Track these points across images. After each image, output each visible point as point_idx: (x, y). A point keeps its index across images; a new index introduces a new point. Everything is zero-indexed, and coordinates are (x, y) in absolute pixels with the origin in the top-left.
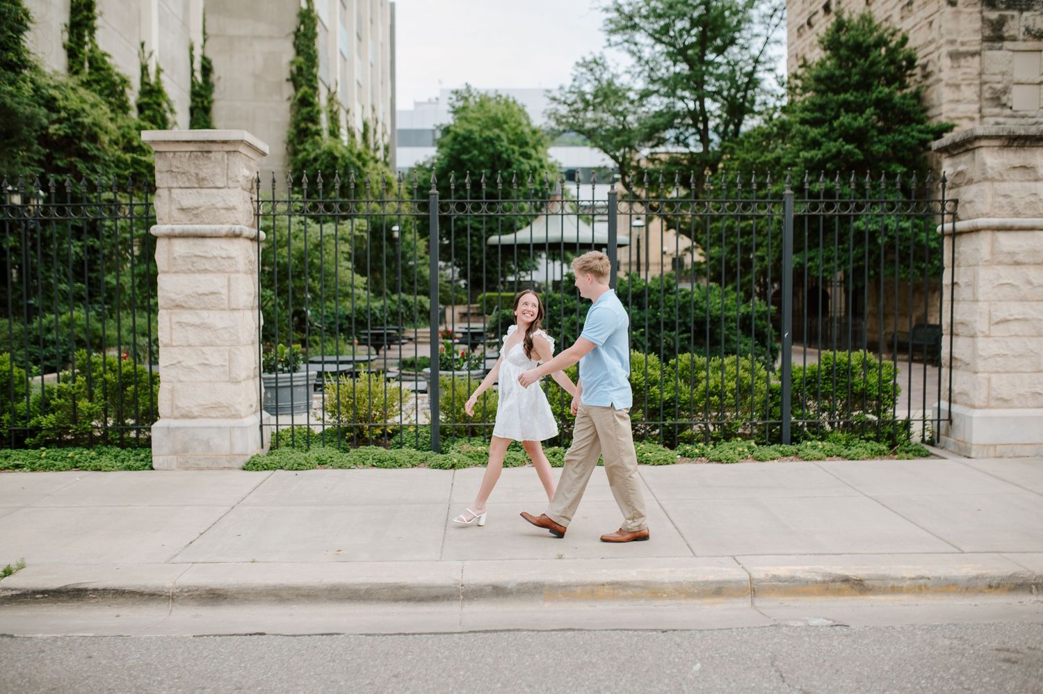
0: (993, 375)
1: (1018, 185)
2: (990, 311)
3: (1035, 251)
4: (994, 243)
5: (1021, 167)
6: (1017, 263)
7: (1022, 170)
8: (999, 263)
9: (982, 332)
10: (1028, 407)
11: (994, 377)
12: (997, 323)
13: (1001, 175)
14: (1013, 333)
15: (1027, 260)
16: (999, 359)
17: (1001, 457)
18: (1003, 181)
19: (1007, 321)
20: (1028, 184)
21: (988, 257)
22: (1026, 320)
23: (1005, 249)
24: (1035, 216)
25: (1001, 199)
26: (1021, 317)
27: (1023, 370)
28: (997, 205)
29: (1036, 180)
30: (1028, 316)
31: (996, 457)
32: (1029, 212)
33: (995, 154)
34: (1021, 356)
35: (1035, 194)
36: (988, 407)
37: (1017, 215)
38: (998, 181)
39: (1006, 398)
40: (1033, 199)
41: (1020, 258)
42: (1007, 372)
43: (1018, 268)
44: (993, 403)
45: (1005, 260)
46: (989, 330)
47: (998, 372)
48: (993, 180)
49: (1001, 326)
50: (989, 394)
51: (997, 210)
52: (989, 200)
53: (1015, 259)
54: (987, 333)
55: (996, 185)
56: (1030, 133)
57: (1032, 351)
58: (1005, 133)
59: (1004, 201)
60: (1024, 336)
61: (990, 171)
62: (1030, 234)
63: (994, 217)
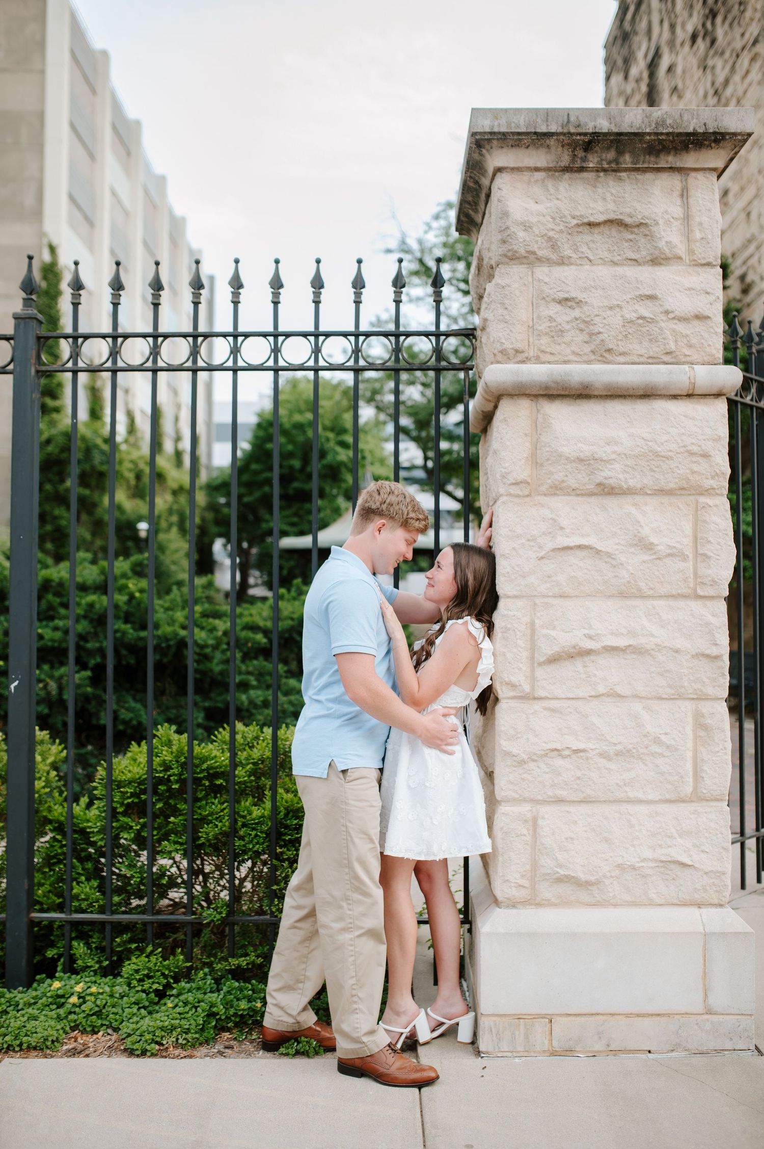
0: (544, 810)
1: (603, 272)
2: (532, 625)
3: (657, 455)
4: (538, 428)
5: (610, 222)
6: (607, 490)
7: (614, 231)
8: (557, 489)
9: (513, 686)
10: (652, 904)
11: (549, 815)
12: (554, 660)
13: (554, 247)
14: (602, 689)
15: (634, 481)
16: (559, 762)
17: (568, 1052)
18: (562, 262)
19: (580, 654)
20: (630, 272)
21: (521, 472)
22: (638, 651)
23: (567, 450)
24: (654, 360)
25: (553, 310)
26: (622, 642)
27: (632, 794)
28: (543, 326)
29: (656, 261)
30: (642, 641)
31: (554, 1054)
32: (637, 348)
33: (537, 190)
34: (623, 754)
35: (652, 297)
36: (534, 901)
37: (605, 354)
38: (548, 261)
39: (582, 876)
40: (645, 310)
41: (614, 474)
42: (587, 801)
43: (611, 502)
44: (547, 892)
45: (572, 482)
46: (533, 679)
47: (560, 801)
48: (530, 259)
49: (569, 670)
50: (535, 865)
51: (545, 340)
52: (524, 314)
53: (599, 478)
54: (527, 688)
55: (542, 272)
56: (625, 129)
57: (657, 741)
58: (553, 128)
59: (564, 316)
60: (636, 697)
61: (521, 234)
62: (642, 407)
63: (538, 360)
